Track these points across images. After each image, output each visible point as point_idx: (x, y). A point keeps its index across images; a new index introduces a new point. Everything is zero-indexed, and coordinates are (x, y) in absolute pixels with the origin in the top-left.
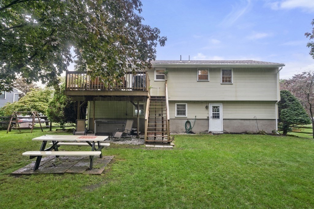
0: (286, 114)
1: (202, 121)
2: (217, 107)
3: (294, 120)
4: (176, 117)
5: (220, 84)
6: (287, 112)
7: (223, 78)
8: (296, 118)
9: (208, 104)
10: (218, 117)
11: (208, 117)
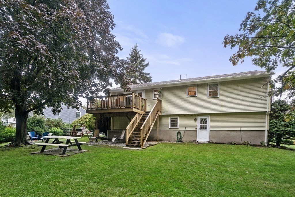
0: (273, 125)
1: (191, 132)
2: (205, 119)
3: (281, 131)
4: (169, 129)
5: (207, 98)
6: (275, 122)
7: (210, 92)
8: (284, 129)
9: (196, 117)
10: (206, 128)
11: (196, 129)
